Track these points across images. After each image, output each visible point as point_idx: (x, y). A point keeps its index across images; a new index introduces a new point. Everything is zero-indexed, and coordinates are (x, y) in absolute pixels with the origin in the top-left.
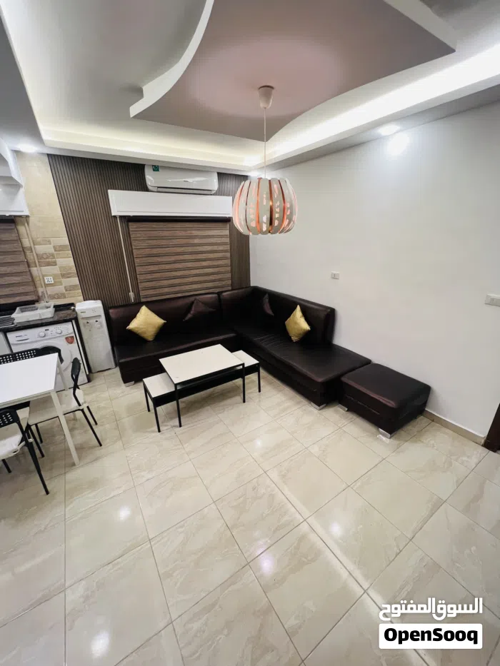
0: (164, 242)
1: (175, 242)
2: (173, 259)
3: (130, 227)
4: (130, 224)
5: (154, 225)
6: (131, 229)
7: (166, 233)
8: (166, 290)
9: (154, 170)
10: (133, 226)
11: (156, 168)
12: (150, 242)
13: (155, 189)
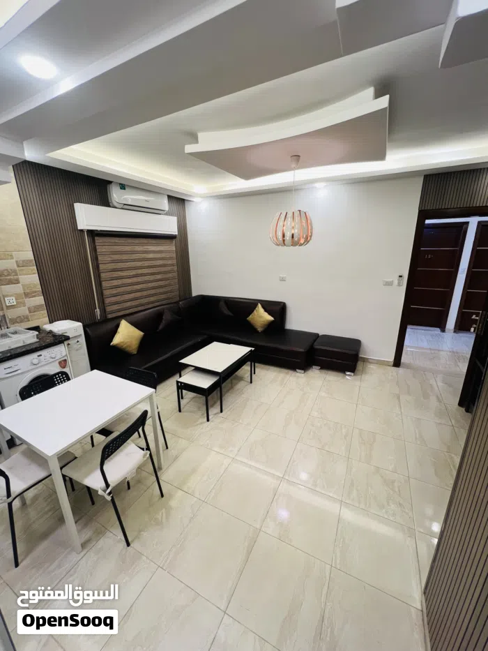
0: (125, 257)
1: (134, 256)
2: (134, 272)
3: (96, 241)
4: (96, 238)
5: (116, 240)
6: (97, 244)
7: (128, 248)
8: (129, 304)
9: (121, 188)
10: (98, 240)
11: (123, 187)
12: (112, 256)
13: (121, 206)
